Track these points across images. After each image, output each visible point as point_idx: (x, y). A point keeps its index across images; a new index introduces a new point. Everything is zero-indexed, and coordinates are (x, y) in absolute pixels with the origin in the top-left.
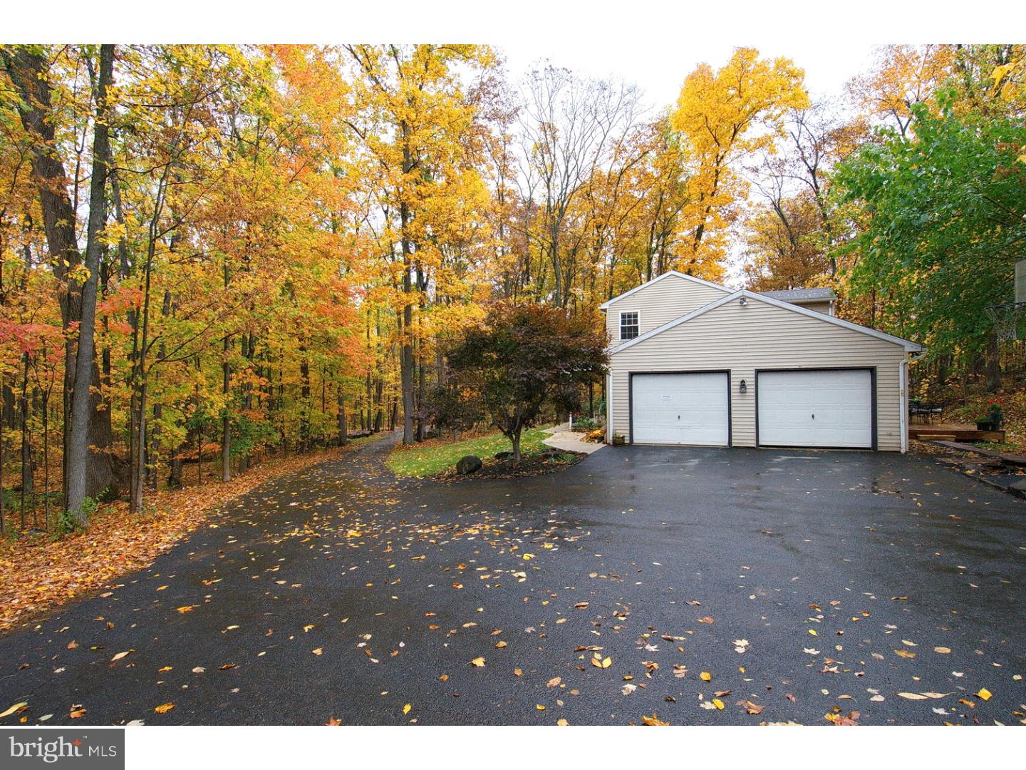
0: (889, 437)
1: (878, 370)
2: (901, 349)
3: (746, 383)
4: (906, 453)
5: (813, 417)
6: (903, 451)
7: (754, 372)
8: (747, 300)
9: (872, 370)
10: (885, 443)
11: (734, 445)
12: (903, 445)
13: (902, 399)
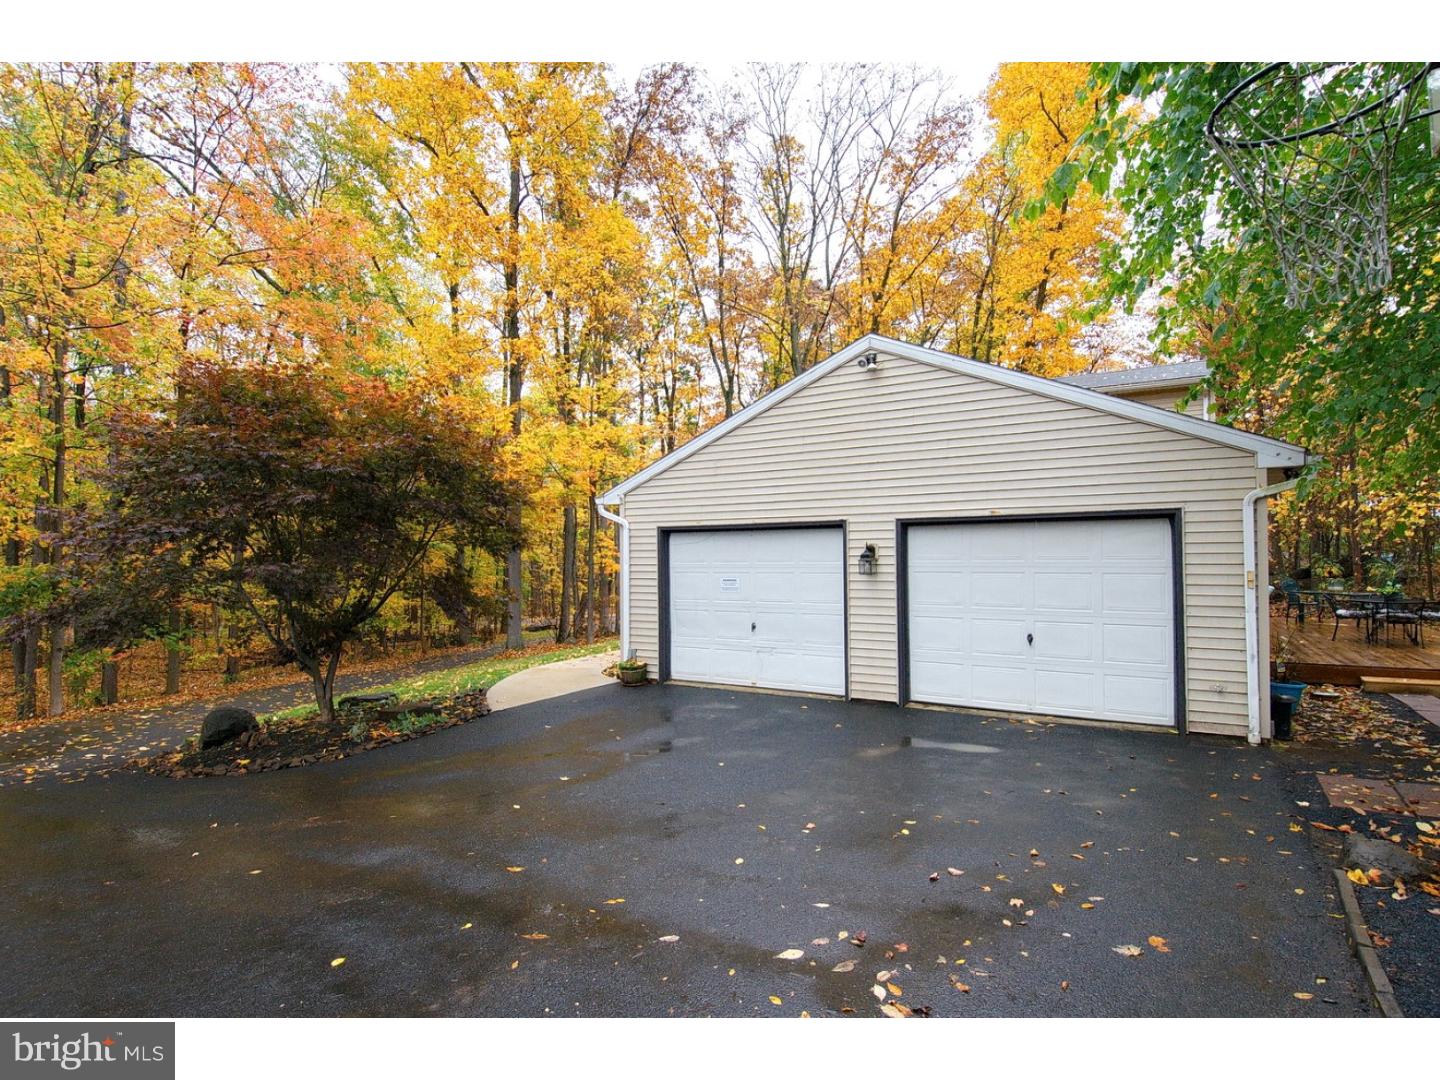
0: (1216, 698)
1: (1186, 518)
2: (1248, 462)
3: (878, 553)
4: (1264, 743)
5: (1030, 639)
6: (1254, 739)
7: (893, 526)
8: (880, 358)
9: (1172, 517)
10: (1206, 715)
11: (854, 695)
12: (1254, 723)
13: (1250, 596)
